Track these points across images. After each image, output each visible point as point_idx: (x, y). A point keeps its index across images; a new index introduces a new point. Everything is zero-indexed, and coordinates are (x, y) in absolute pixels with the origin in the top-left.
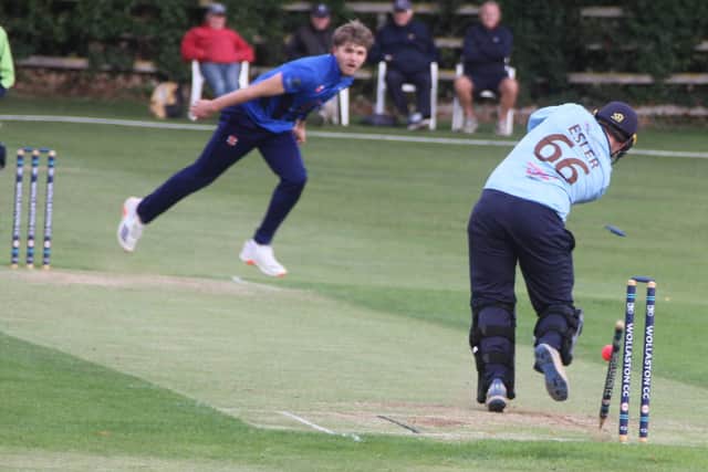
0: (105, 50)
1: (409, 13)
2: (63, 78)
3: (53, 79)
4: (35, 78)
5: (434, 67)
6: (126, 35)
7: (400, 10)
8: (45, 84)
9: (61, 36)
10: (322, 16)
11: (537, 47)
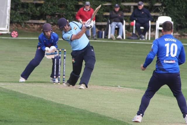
0: (51, 18)
1: (143, 5)
2: (39, 26)
3: (36, 26)
4: (31, 26)
5: (150, 22)
6: (57, 13)
7: (140, 5)
8: (34, 28)
9: (38, 14)
10: (117, 7)
11: (178, 15)
